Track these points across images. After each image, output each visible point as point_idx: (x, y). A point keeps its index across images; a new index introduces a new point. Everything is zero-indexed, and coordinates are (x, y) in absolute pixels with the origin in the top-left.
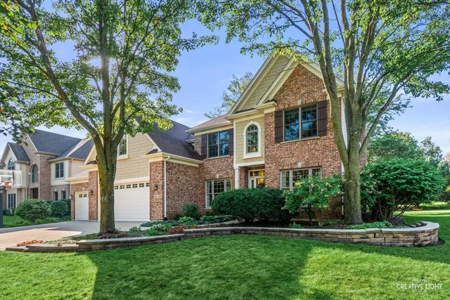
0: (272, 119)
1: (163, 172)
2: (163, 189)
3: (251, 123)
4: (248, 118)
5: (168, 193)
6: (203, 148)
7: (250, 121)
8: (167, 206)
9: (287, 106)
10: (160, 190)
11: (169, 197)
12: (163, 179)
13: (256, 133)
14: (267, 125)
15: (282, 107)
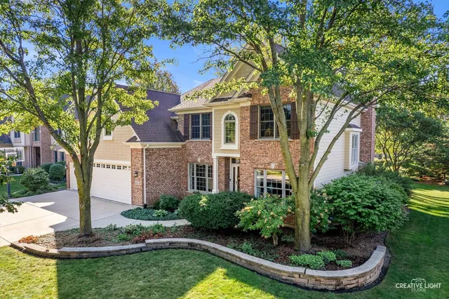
0: (248, 114)
1: (143, 160)
2: (143, 176)
3: (229, 112)
4: (226, 107)
5: (147, 180)
6: (186, 129)
7: (227, 110)
8: (147, 192)
9: (261, 102)
10: (140, 177)
11: (149, 184)
12: (143, 167)
13: (234, 124)
14: (243, 119)
15: (256, 102)
